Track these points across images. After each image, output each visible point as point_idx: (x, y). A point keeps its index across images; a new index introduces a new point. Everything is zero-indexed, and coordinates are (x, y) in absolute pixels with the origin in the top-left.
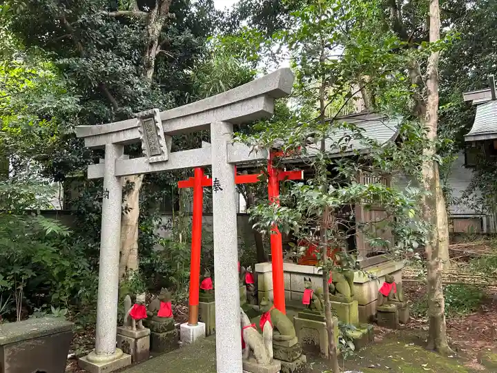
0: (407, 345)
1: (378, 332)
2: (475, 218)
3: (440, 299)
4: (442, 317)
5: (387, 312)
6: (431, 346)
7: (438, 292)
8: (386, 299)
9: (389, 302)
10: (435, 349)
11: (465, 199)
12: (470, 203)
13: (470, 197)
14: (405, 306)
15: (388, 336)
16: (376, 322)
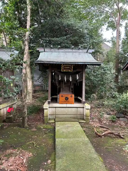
0: (15, 128)
1: (6, 125)
2: (41, 86)
3: (26, 111)
4: (26, 117)
5: (9, 118)
6: (22, 126)
7: (25, 109)
8: (9, 113)
9: (10, 114)
10: (24, 127)
11: (38, 80)
12: (40, 81)
13: (40, 80)
14: (16, 115)
15: (9, 126)
16: (5, 122)
